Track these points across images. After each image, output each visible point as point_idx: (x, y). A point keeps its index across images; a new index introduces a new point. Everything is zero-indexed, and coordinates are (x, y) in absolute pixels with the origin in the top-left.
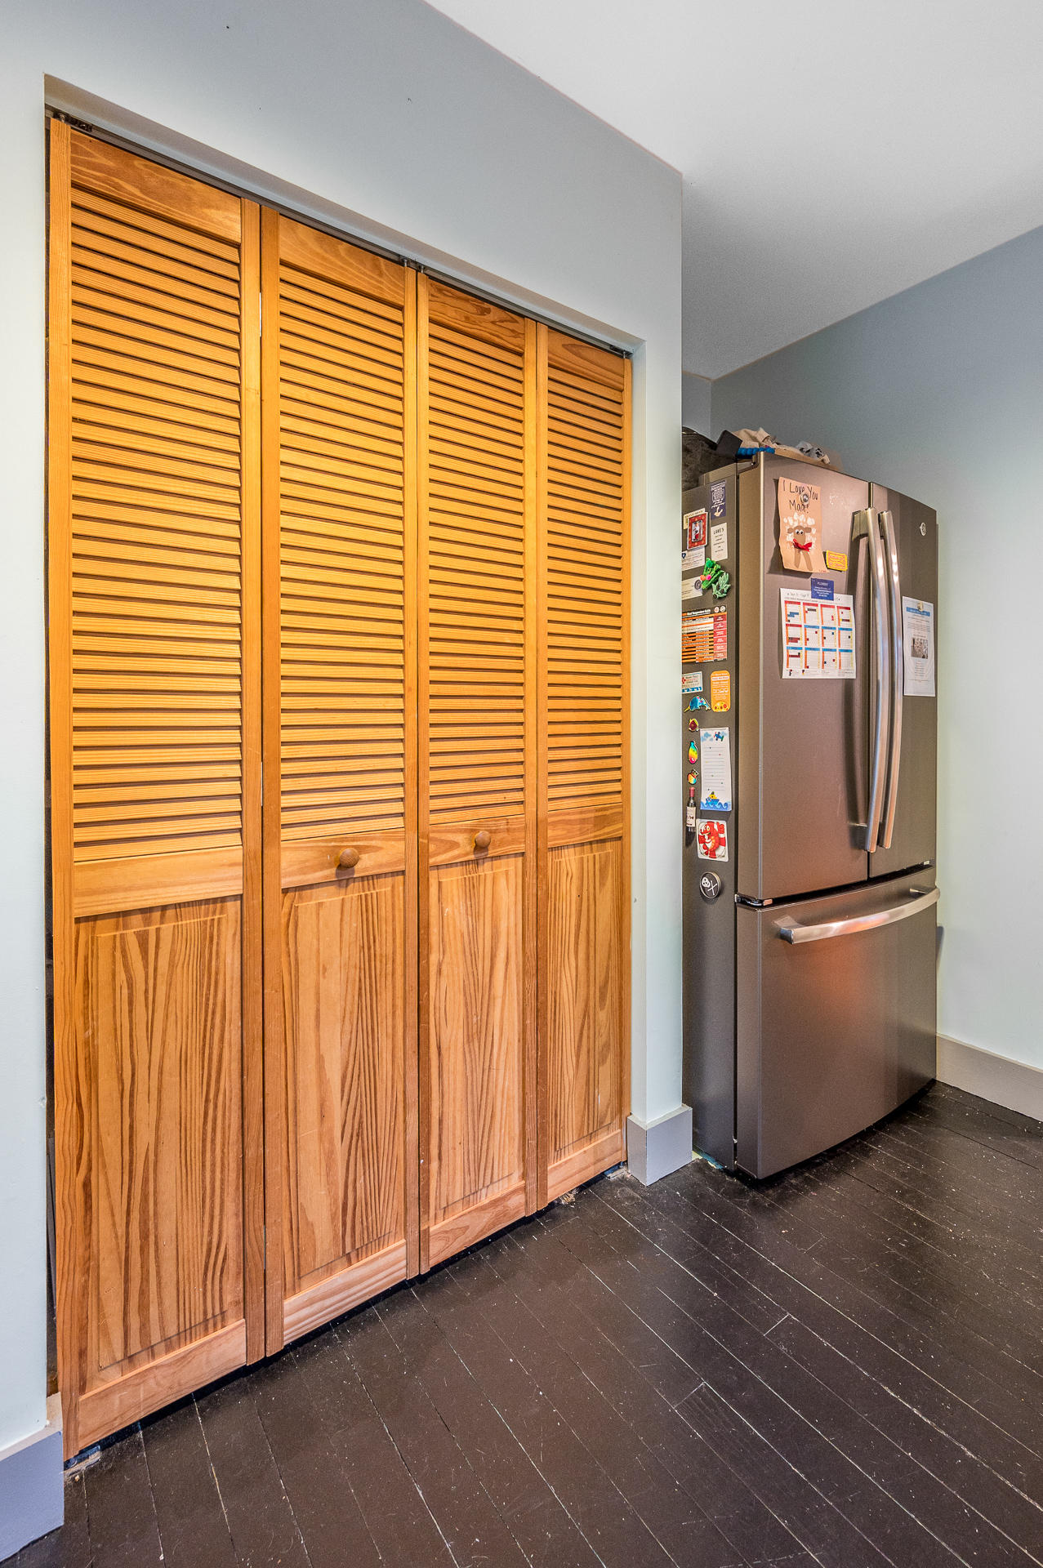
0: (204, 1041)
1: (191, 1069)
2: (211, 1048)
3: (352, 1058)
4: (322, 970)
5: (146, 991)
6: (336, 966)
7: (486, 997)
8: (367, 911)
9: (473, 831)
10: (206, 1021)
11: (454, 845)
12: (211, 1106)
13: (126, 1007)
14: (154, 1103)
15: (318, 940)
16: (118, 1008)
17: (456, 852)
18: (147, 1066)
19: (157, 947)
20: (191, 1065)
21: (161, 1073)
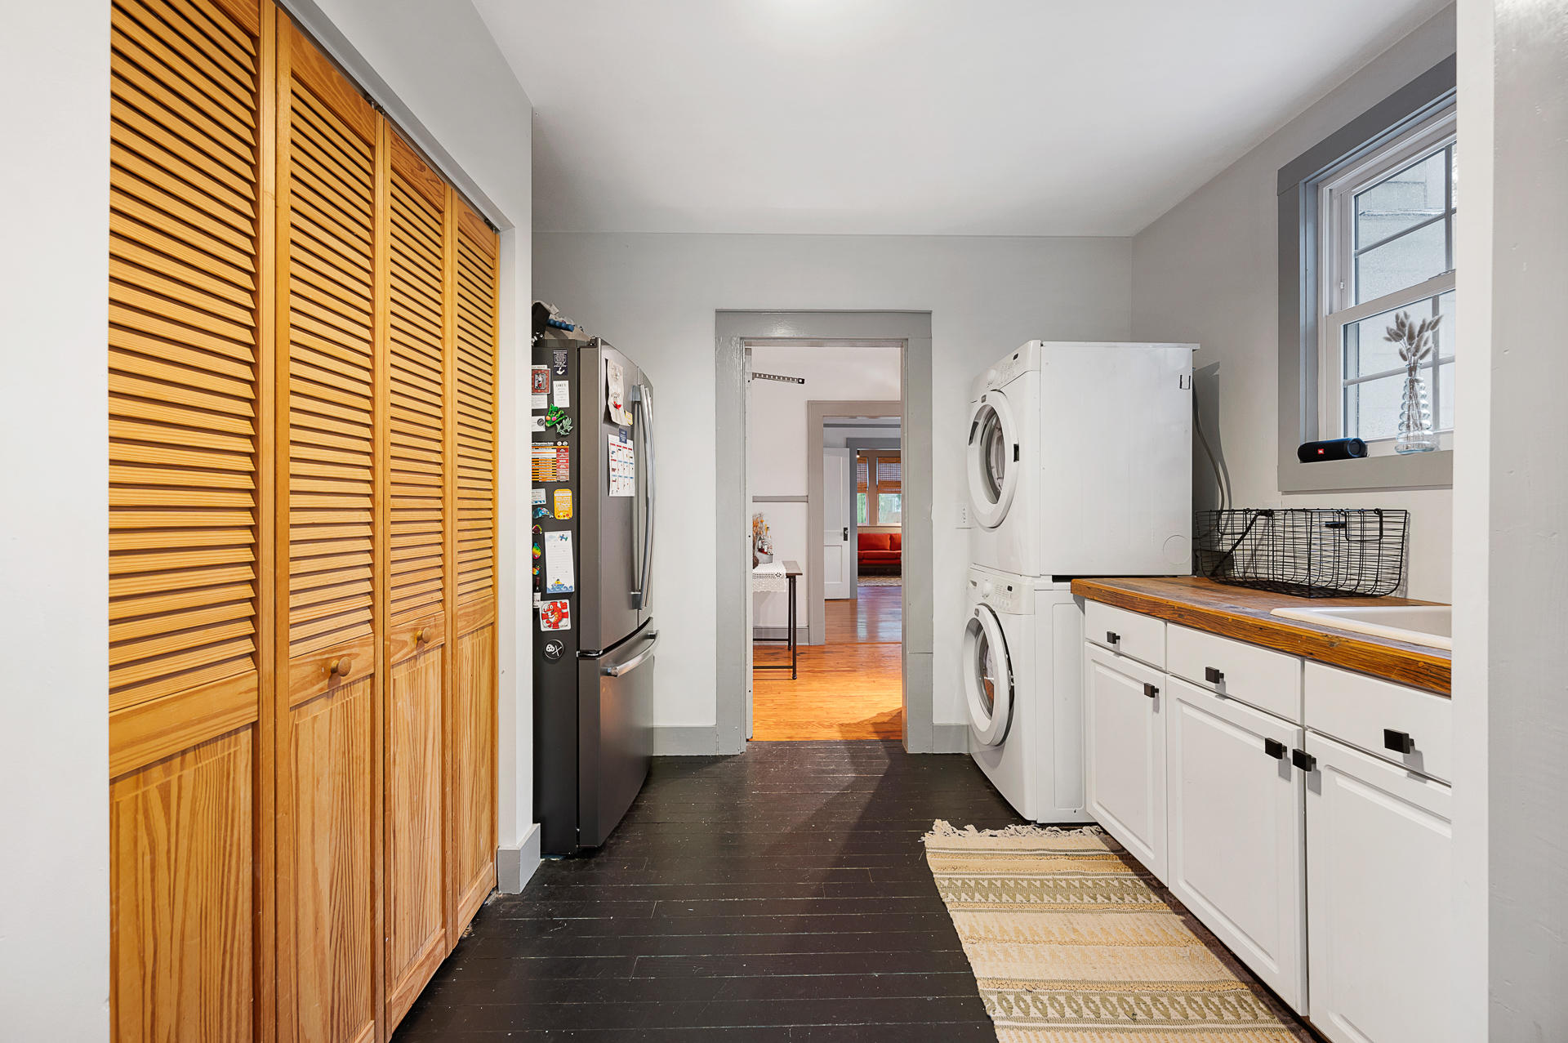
0: (222, 889)
1: (210, 923)
2: (228, 894)
3: (337, 863)
4: (316, 783)
5: (169, 851)
6: (326, 776)
7: (422, 777)
8: (347, 717)
9: (415, 629)
10: (224, 865)
11: (405, 643)
12: (228, 956)
13: (148, 876)
14: (176, 976)
15: (314, 754)
16: (140, 880)
17: (405, 650)
18: (169, 935)
19: (179, 798)
20: (210, 919)
21: (182, 939)
